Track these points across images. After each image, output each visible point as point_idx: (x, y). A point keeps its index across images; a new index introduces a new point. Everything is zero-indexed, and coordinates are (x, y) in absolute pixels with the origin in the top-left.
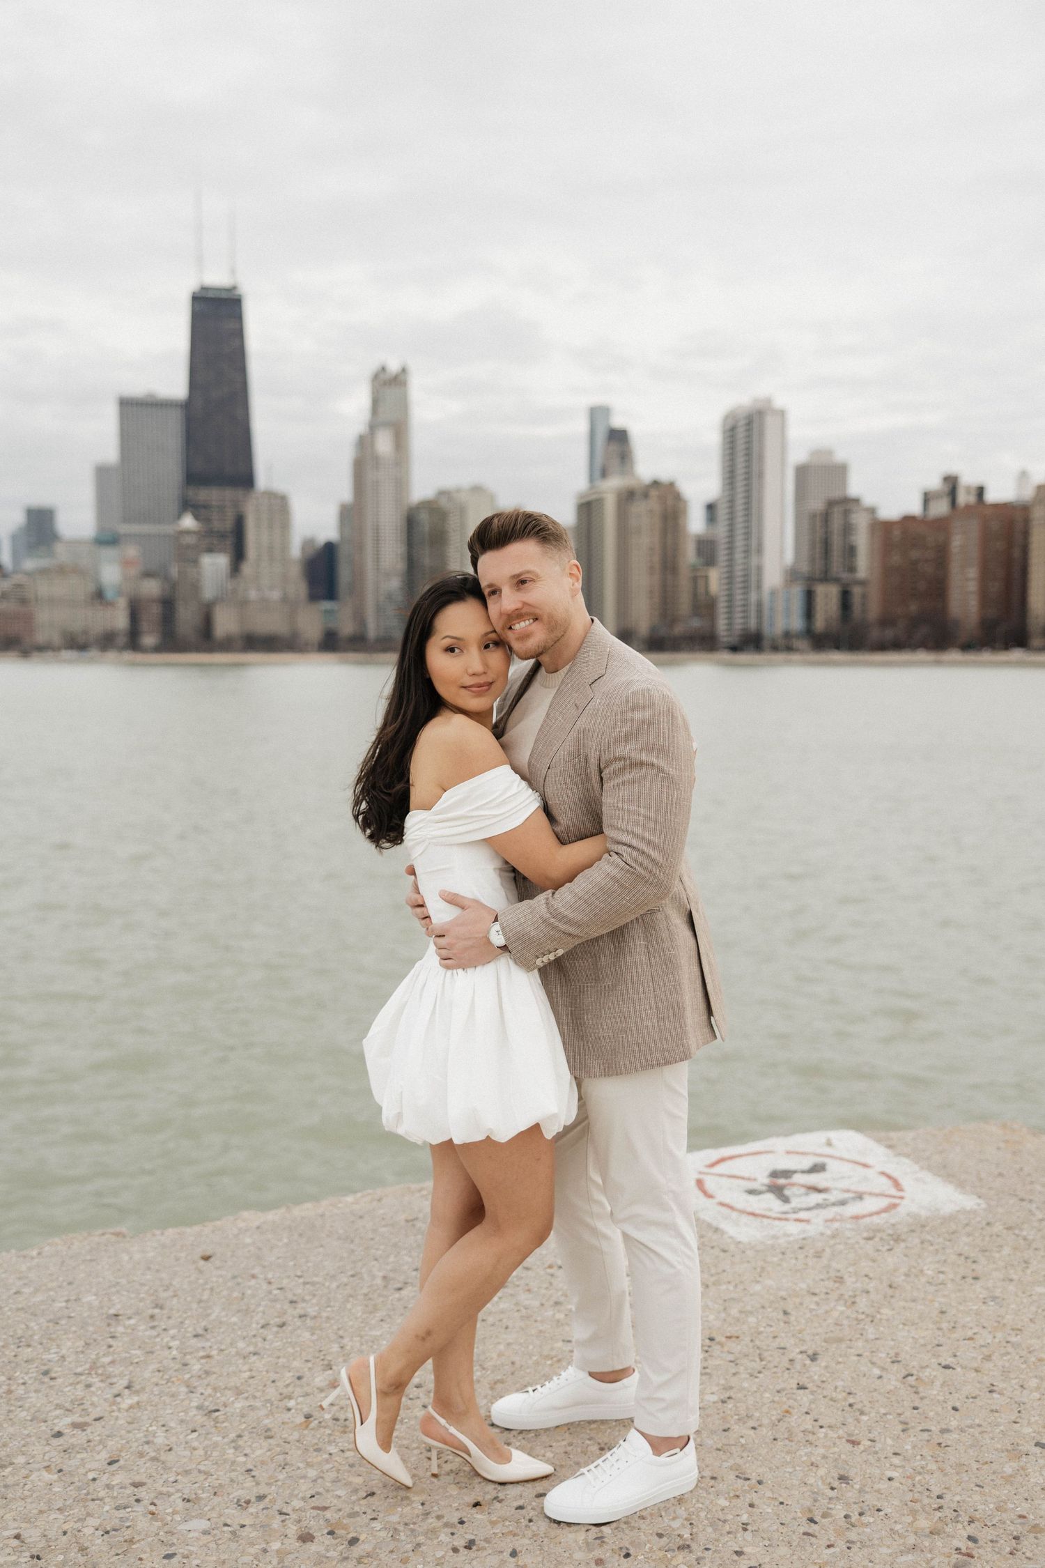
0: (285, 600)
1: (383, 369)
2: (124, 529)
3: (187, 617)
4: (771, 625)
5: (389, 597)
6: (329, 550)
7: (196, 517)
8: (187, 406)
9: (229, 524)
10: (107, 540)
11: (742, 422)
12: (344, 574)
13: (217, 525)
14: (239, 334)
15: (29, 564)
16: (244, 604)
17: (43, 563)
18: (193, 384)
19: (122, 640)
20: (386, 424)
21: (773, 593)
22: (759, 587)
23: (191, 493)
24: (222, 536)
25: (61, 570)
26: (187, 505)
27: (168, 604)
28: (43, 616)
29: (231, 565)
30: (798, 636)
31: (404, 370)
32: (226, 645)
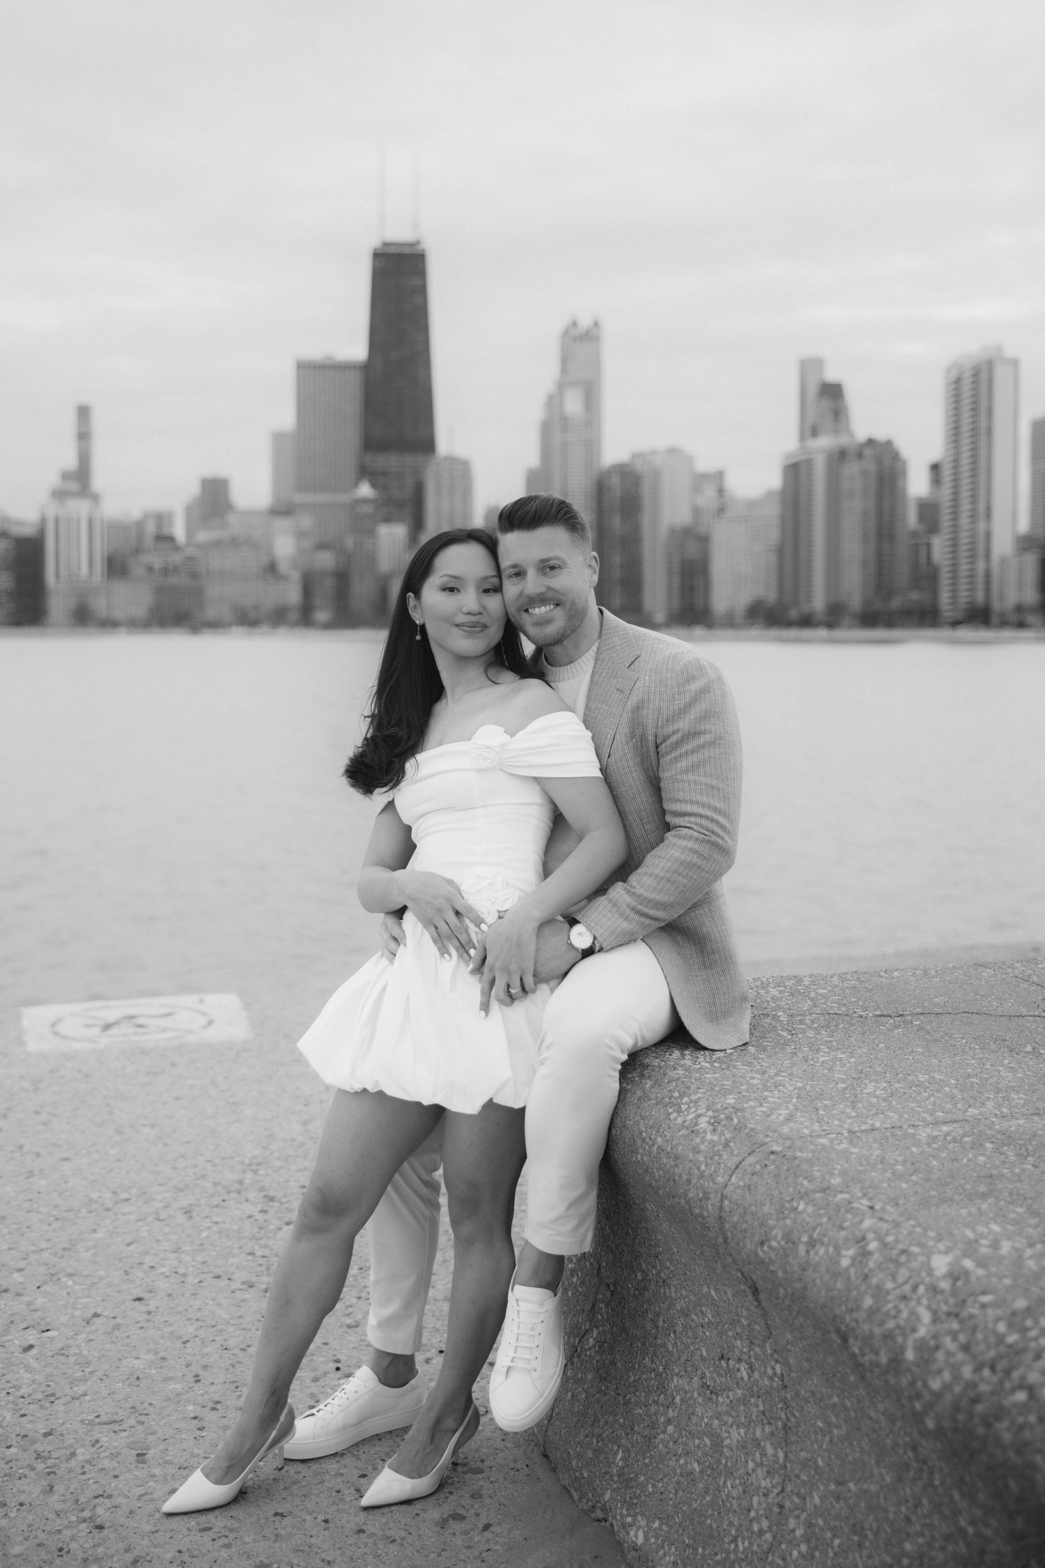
1: (575, 324)
2: (298, 498)
3: (361, 591)
4: (1001, 598)
7: (374, 485)
8: (366, 368)
9: (407, 492)
10: (283, 510)
11: (968, 374)
13: (396, 493)
14: (422, 291)
15: (203, 537)
17: (216, 534)
18: (373, 345)
19: (294, 616)
20: (574, 384)
21: (1003, 562)
22: (988, 556)
23: (369, 459)
24: (400, 504)
25: (234, 543)
26: (364, 473)
27: (342, 578)
28: (214, 591)
29: (408, 537)
30: (1032, 610)
31: (596, 324)
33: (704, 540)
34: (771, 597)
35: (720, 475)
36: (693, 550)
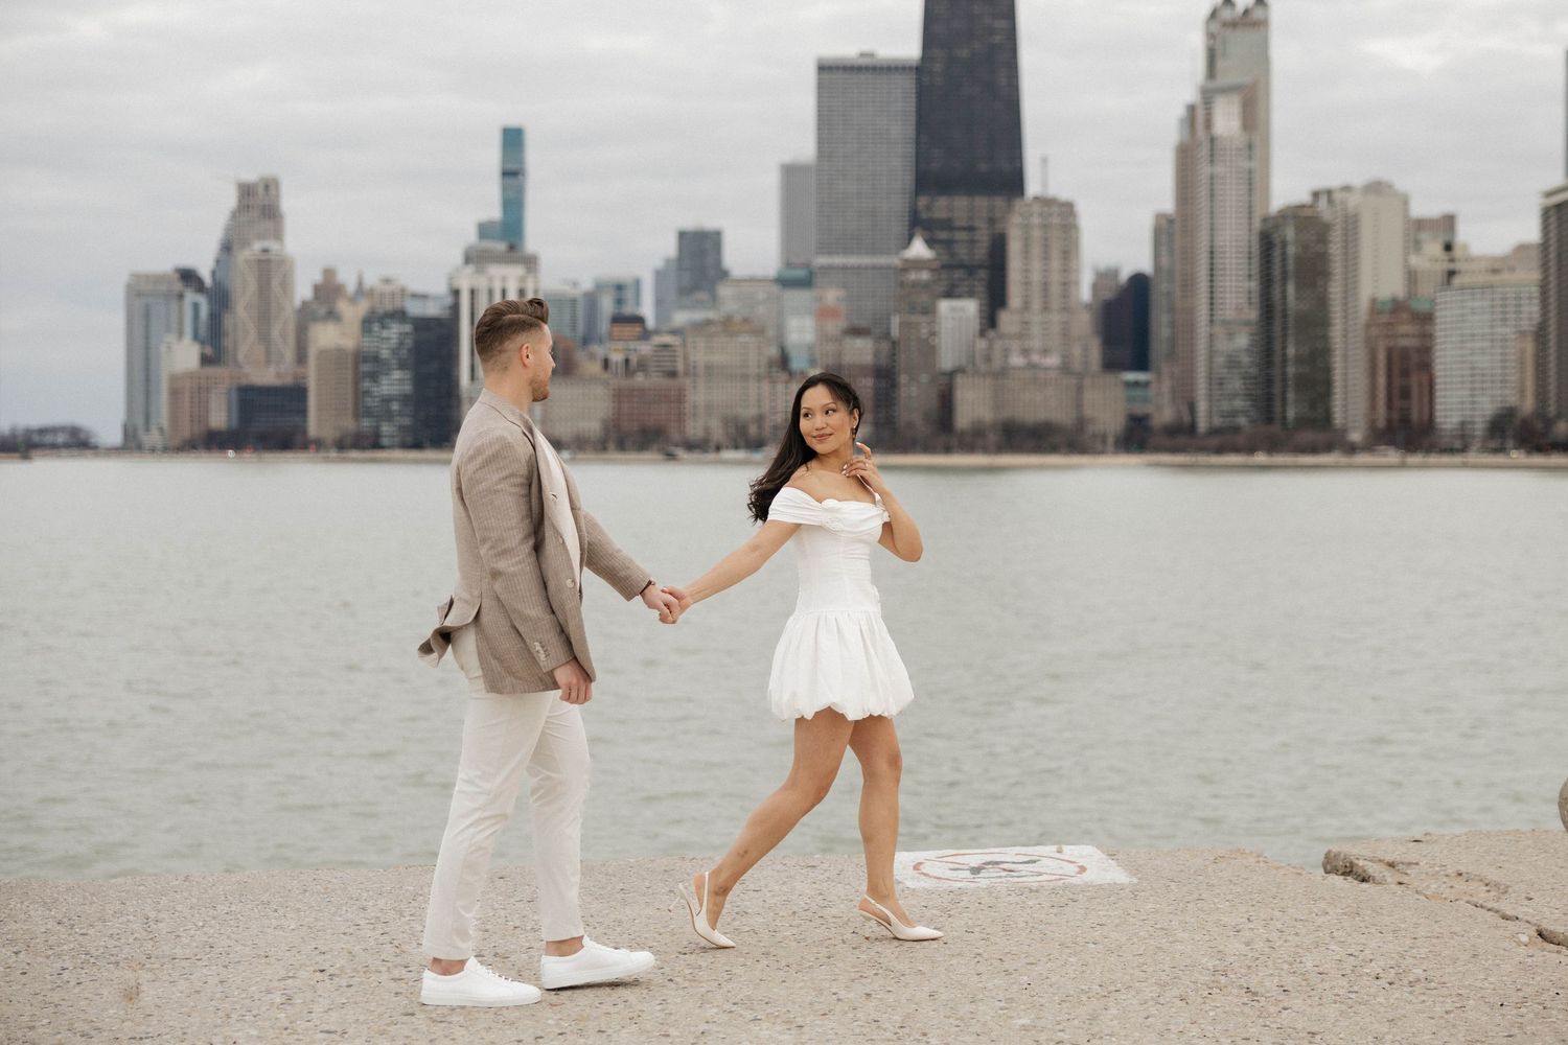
0: (1065, 369)
1: (1225, 3)
2: (822, 260)
3: (914, 396)
5: (1232, 363)
6: (1139, 285)
7: (930, 243)
8: (919, 70)
9: (981, 251)
10: (797, 279)
12: (1161, 327)
13: (962, 252)
15: (681, 318)
16: (1003, 373)
17: (699, 315)
18: (930, 39)
20: (1226, 90)
23: (923, 201)
24: (971, 270)
25: (727, 325)
26: (917, 223)
27: (885, 376)
28: (699, 395)
29: (981, 318)
31: (1259, 3)
32: (972, 441)
33: (1426, 319)
34: (1528, 405)
35: (1449, 222)
36: (1406, 335)
